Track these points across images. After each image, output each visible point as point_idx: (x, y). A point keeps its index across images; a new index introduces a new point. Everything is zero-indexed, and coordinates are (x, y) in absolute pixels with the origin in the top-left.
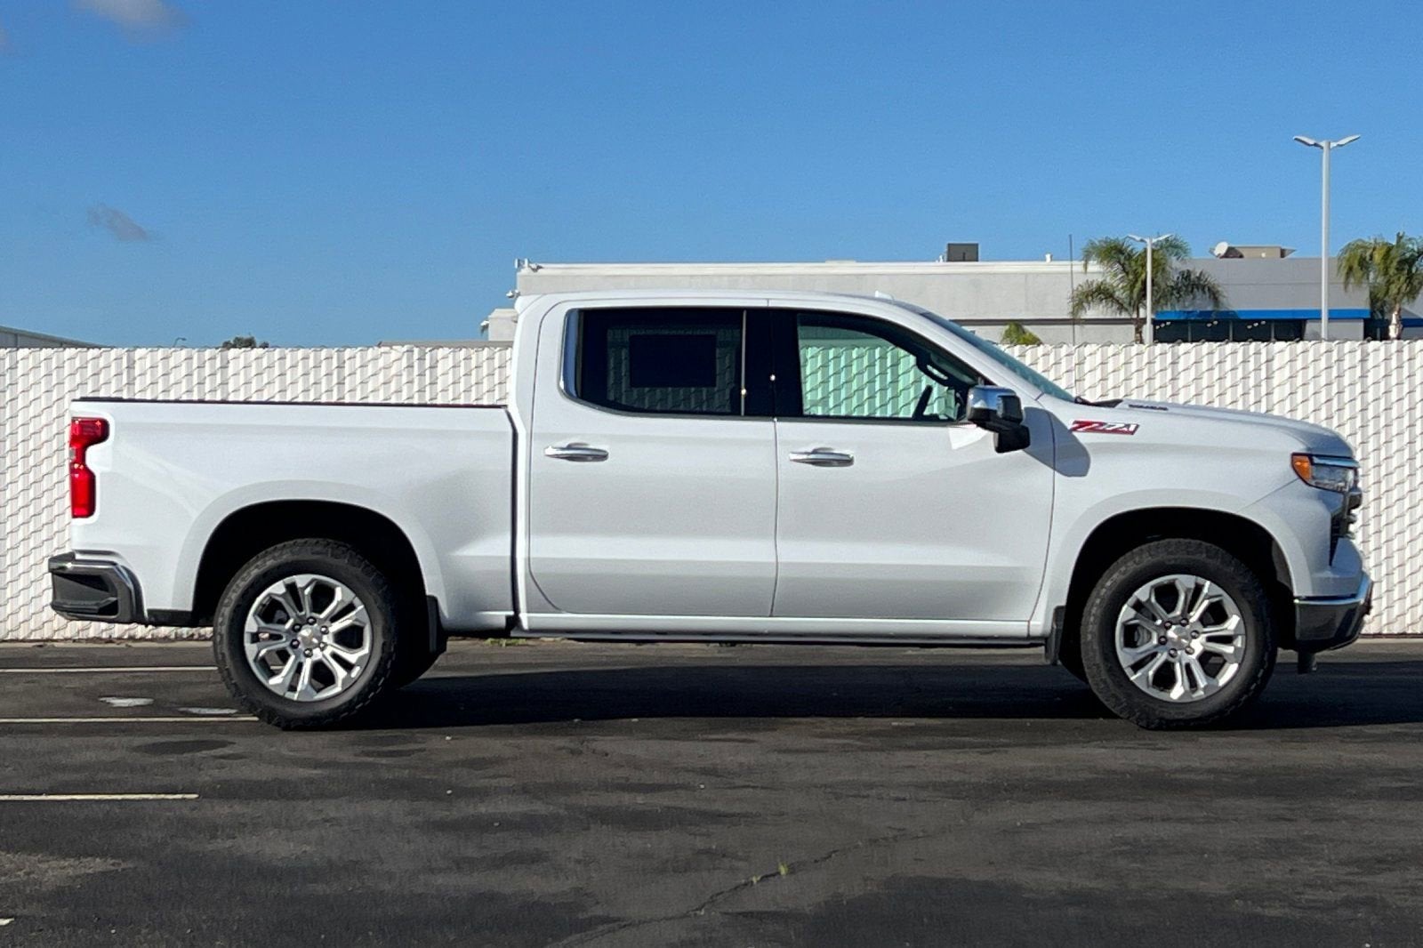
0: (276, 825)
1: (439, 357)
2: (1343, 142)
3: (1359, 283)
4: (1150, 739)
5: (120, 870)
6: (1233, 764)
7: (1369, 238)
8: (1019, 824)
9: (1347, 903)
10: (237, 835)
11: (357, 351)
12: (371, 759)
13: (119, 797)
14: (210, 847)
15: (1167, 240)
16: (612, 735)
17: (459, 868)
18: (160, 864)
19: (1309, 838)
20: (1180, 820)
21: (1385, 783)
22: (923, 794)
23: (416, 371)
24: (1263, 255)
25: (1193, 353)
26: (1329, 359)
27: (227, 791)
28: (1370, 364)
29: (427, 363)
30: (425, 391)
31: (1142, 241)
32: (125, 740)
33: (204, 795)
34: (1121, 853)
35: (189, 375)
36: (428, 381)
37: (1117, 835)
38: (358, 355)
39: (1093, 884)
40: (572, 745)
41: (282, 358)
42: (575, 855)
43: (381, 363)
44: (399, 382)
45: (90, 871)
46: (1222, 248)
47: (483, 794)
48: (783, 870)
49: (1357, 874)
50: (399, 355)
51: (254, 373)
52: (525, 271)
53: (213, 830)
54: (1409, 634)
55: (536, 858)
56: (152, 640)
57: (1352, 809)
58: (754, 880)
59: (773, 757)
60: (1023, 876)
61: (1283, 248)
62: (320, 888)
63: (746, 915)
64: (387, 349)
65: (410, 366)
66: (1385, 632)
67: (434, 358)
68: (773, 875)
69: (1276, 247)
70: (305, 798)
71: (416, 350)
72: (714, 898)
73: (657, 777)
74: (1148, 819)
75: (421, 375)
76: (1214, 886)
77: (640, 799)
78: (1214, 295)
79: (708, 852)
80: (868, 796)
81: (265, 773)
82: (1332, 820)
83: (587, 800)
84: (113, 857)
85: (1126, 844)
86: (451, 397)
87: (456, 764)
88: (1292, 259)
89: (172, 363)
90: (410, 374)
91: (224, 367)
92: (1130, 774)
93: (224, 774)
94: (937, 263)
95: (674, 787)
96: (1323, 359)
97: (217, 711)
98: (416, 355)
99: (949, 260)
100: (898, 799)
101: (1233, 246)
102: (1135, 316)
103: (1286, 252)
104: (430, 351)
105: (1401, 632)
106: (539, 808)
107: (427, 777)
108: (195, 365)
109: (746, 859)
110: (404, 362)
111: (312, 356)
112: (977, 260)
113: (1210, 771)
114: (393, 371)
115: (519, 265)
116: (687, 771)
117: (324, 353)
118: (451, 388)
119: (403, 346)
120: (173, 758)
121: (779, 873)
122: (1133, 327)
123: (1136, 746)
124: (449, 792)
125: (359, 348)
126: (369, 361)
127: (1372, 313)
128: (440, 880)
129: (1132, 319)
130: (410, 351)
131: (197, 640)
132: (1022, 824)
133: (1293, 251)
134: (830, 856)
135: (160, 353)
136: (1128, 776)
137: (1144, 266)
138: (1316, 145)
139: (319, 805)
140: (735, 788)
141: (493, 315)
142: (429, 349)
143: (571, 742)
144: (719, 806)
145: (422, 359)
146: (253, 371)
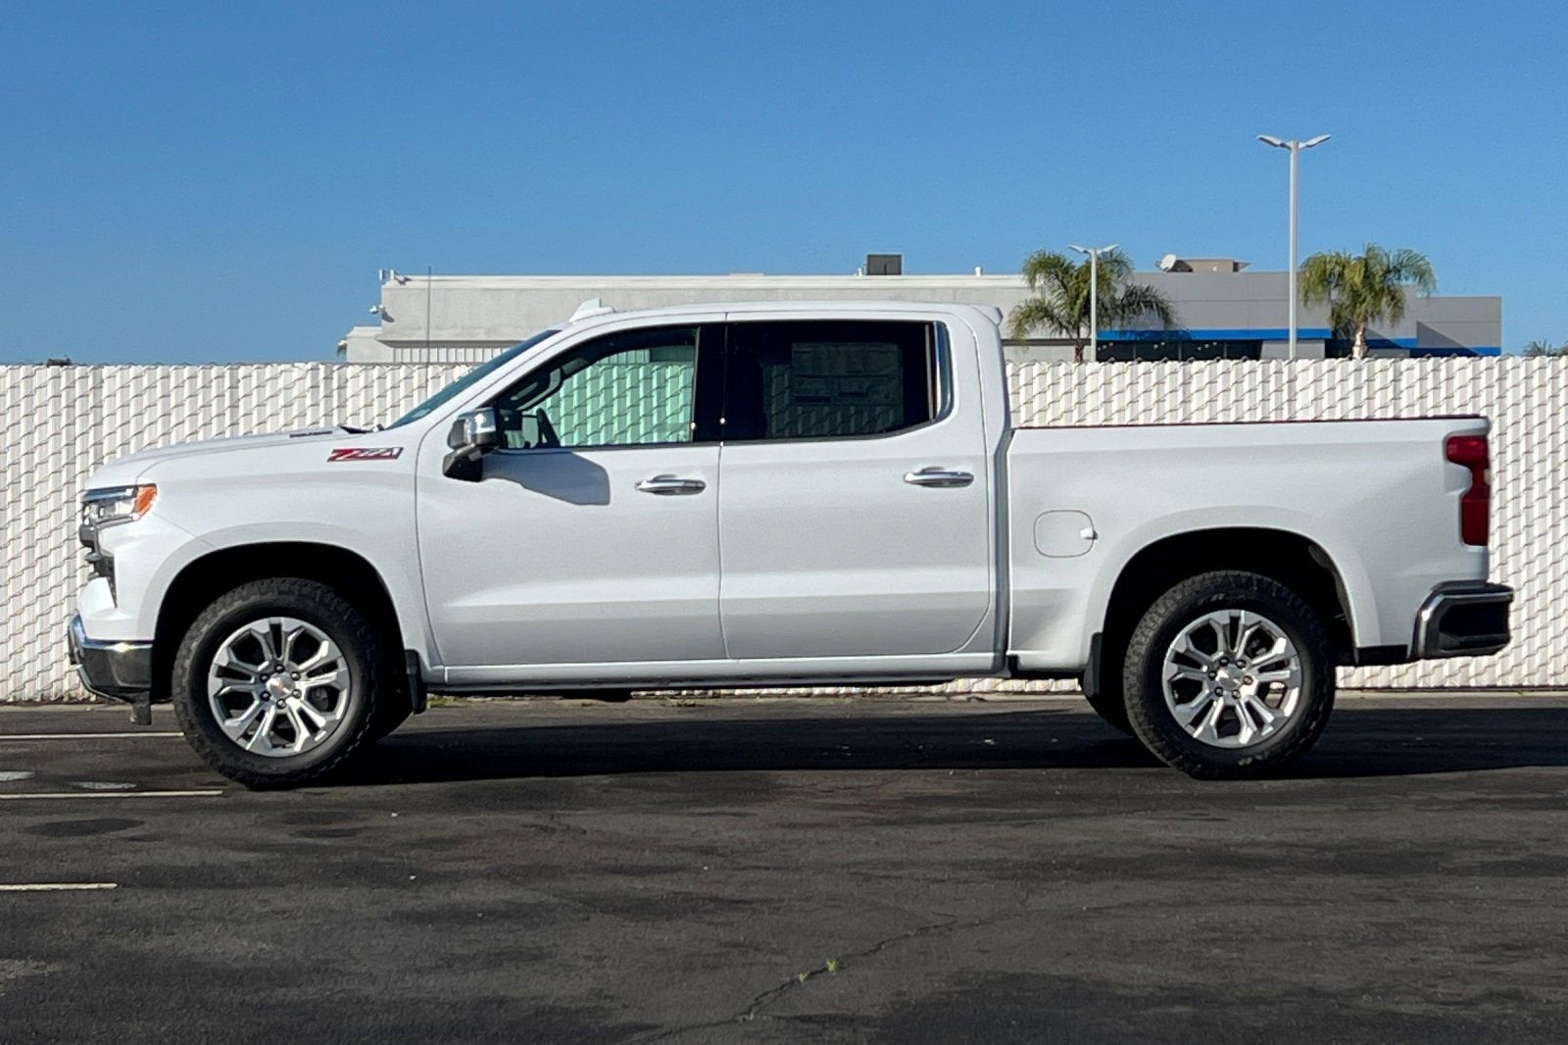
0: (218, 919)
1: (349, 376)
2: (1313, 141)
3: (1320, 300)
4: (1200, 808)
5: (47, 975)
6: (1302, 836)
7: (1330, 251)
8: (1084, 908)
9: (1490, 996)
10: (175, 930)
11: (253, 370)
12: (309, 840)
13: (24, 888)
14: (148, 946)
15: (1111, 253)
16: (584, 810)
17: (449, 966)
18: (92, 966)
19: (1418, 922)
20: (1266, 902)
21: (1480, 856)
22: (963, 875)
23: (322, 392)
24: (1215, 269)
25: (1207, 373)
26: (1357, 379)
27: (151, 879)
28: (1403, 385)
29: (335, 384)
30: (332, 415)
31: (1085, 252)
32: (14, 820)
33: (123, 884)
34: (1214, 940)
35: (57, 396)
36: (335, 403)
37: (1200, 920)
38: (254, 374)
39: (1192, 979)
40: (540, 821)
41: (166, 377)
42: (581, 951)
43: (281, 383)
44: (302, 405)
45: (12, 976)
46: (1169, 261)
47: (453, 878)
48: (831, 966)
49: (1488, 963)
50: (302, 374)
51: (132, 394)
52: (391, 283)
53: (146, 926)
54: (1447, 688)
55: (537, 956)
56: (14, 703)
57: (1452, 887)
58: (802, 977)
59: (777, 834)
60: (1112, 971)
61: (1236, 261)
62: (293, 994)
63: (805, 1019)
64: (288, 366)
65: (315, 387)
66: (1420, 685)
67: (343, 377)
68: (821, 972)
69: (1228, 261)
70: (243, 886)
71: (322, 367)
72: (760, 999)
73: (648, 858)
74: (1230, 901)
75: (328, 396)
76: (1330, 979)
77: (639, 884)
78: (1164, 313)
79: (736, 945)
80: (900, 877)
81: (190, 857)
82: (1438, 900)
83: (575, 885)
84: (34, 958)
85: (1214, 930)
86: (362, 422)
87: (413, 845)
88: (1246, 274)
89: (36, 382)
90: (315, 395)
91: (98, 387)
92: (1191, 849)
93: (141, 859)
94: (855, 277)
95: (673, 870)
96: (1352, 378)
97: (113, 786)
98: (322, 374)
99: (869, 273)
100: (935, 881)
101: (1180, 258)
102: (1075, 336)
103: (1240, 265)
104: (338, 369)
105: (1438, 685)
106: (524, 895)
107: (383, 860)
108: (63, 384)
109: (783, 952)
110: (308, 383)
111: (200, 374)
112: (899, 273)
113: (1279, 844)
114: (295, 392)
115: (384, 277)
116: (683, 849)
117: (214, 372)
118: (362, 412)
119: (306, 363)
120: (74, 841)
121: (826, 969)
122: (1072, 349)
123: (1187, 817)
124: (413, 878)
125: (255, 366)
126: (267, 380)
127: (1335, 333)
128: (430, 982)
129: (1071, 339)
130: (315, 369)
131: (67, 703)
132: (1088, 908)
133: (1246, 265)
134: (880, 948)
135: (22, 371)
136: (1188, 851)
137: (1087, 281)
138: (1282, 145)
139: (264, 894)
140: (743, 869)
141: (352, 334)
142: (337, 367)
143: (537, 817)
144: (730, 891)
145: (328, 378)
146: (132, 392)
